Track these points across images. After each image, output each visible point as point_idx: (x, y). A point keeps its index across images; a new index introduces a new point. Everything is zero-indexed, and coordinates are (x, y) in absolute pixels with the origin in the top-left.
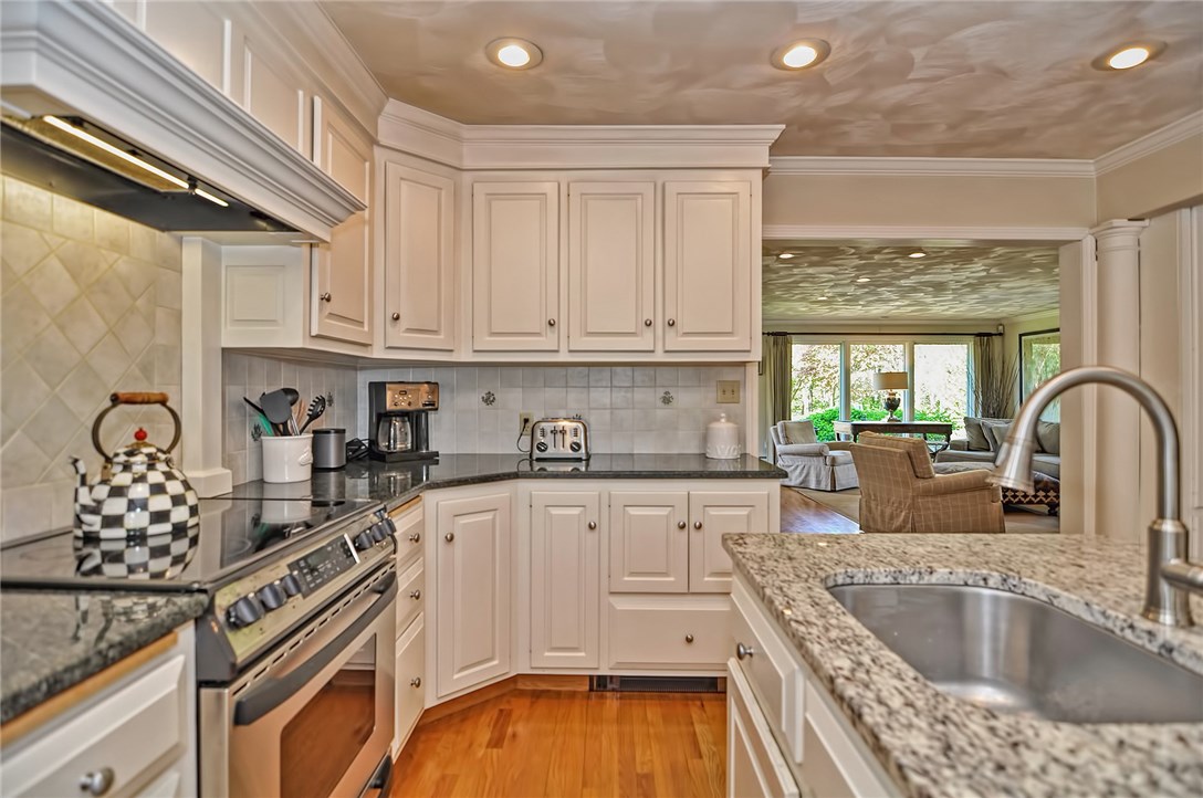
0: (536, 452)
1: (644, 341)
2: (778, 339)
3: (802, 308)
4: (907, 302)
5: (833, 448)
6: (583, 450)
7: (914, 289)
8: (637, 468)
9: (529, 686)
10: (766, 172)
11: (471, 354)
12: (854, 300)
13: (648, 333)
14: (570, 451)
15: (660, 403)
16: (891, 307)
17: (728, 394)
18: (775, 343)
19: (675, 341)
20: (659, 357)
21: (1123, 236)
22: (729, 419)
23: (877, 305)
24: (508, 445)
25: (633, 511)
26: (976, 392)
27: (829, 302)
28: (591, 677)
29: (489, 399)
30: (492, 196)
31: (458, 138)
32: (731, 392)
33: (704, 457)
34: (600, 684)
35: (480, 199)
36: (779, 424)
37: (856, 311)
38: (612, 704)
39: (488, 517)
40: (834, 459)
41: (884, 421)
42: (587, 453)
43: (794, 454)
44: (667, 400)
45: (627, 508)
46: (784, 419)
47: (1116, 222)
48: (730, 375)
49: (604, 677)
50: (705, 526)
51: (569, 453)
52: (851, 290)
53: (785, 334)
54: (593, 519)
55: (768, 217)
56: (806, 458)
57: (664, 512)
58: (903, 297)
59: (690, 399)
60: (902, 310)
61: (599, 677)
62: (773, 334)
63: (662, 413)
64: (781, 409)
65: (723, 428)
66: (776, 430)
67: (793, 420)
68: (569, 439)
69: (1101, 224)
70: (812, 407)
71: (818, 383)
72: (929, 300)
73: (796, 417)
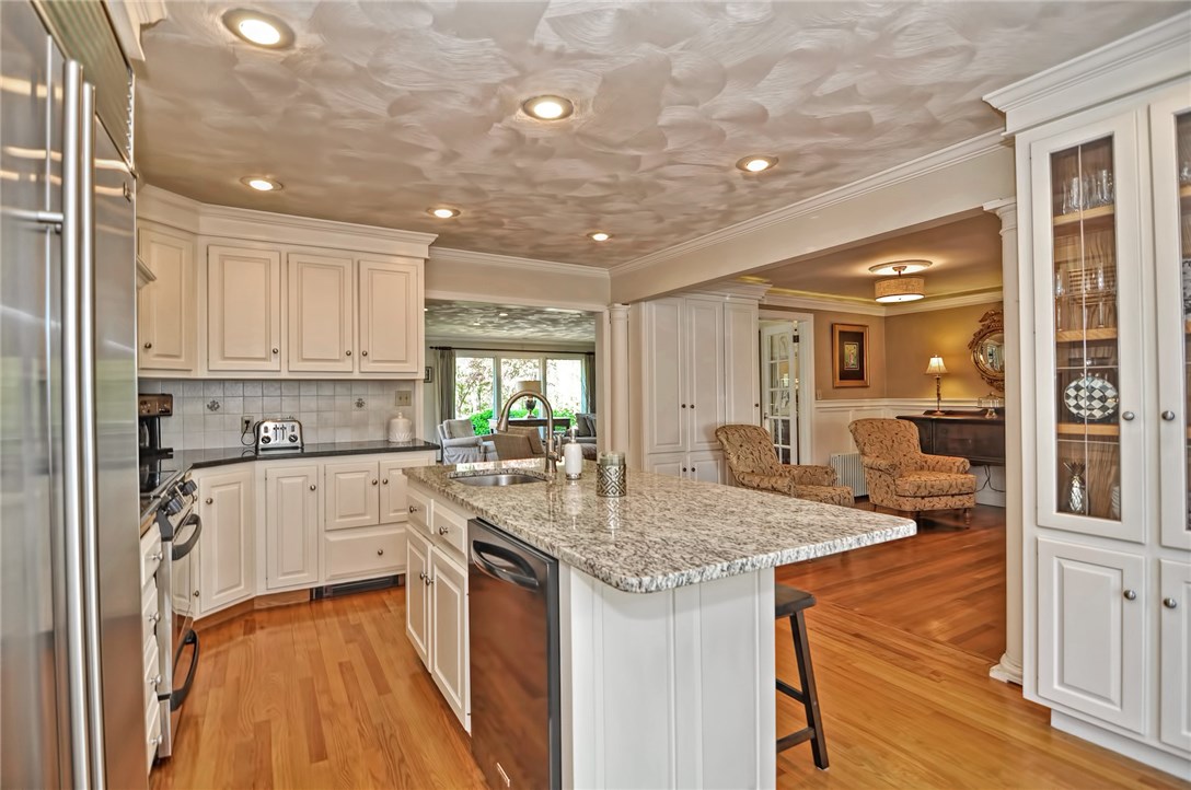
0: (261, 443)
1: (346, 365)
2: (444, 353)
3: (462, 330)
4: (537, 330)
5: (485, 439)
6: (299, 440)
7: (539, 322)
8: (337, 449)
9: (264, 605)
10: (426, 260)
11: (206, 372)
12: (499, 326)
13: (349, 360)
14: (288, 442)
15: (354, 406)
16: (524, 332)
17: (404, 399)
18: (442, 356)
19: (368, 366)
20: (356, 376)
21: (621, 312)
22: (404, 417)
23: (518, 330)
24: (235, 442)
25: (341, 477)
26: (587, 397)
27: (482, 326)
28: (311, 590)
29: (213, 407)
30: (223, 258)
31: (196, 212)
32: (405, 399)
33: (388, 442)
34: (318, 594)
35: (214, 259)
36: (444, 422)
37: (503, 333)
38: (328, 605)
39: (235, 487)
40: (486, 448)
41: (525, 418)
42: (302, 443)
43: (456, 446)
44: (360, 404)
45: (338, 475)
46: (450, 418)
47: (616, 305)
48: (405, 388)
49: (322, 588)
50: (390, 482)
51: (287, 442)
52: (496, 320)
53: (450, 348)
54: (313, 482)
55: (427, 286)
56: (466, 449)
57: (363, 475)
58: (533, 326)
59: (376, 402)
60: (535, 334)
61: (317, 589)
62: (440, 348)
63: (356, 413)
64: (447, 411)
65: (400, 423)
66: (442, 428)
67: (457, 418)
68: (289, 433)
69: (611, 306)
70: (479, 408)
71: (485, 387)
72: (551, 329)
73: (460, 416)
